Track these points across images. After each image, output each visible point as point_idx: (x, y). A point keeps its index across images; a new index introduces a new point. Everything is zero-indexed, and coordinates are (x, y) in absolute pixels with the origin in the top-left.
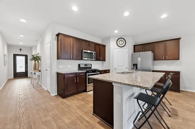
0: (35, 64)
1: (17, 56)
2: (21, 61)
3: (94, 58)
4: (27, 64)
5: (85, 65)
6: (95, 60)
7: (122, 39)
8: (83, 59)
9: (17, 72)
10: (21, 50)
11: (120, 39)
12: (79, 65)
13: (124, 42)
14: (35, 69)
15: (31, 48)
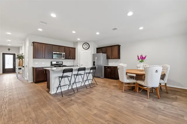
0: (20, 62)
1: (6, 55)
2: (9, 59)
3: (64, 57)
4: (15, 62)
5: (57, 62)
6: (64, 59)
7: (87, 44)
8: (53, 58)
9: (6, 68)
10: (9, 49)
11: (85, 44)
12: (51, 62)
13: (88, 45)
14: (19, 65)
15: (18, 48)
